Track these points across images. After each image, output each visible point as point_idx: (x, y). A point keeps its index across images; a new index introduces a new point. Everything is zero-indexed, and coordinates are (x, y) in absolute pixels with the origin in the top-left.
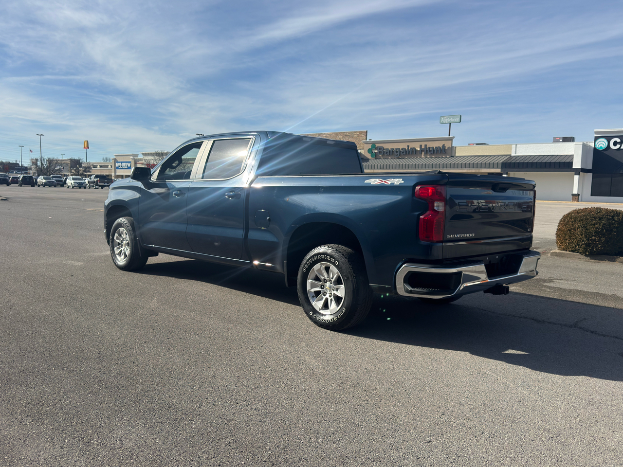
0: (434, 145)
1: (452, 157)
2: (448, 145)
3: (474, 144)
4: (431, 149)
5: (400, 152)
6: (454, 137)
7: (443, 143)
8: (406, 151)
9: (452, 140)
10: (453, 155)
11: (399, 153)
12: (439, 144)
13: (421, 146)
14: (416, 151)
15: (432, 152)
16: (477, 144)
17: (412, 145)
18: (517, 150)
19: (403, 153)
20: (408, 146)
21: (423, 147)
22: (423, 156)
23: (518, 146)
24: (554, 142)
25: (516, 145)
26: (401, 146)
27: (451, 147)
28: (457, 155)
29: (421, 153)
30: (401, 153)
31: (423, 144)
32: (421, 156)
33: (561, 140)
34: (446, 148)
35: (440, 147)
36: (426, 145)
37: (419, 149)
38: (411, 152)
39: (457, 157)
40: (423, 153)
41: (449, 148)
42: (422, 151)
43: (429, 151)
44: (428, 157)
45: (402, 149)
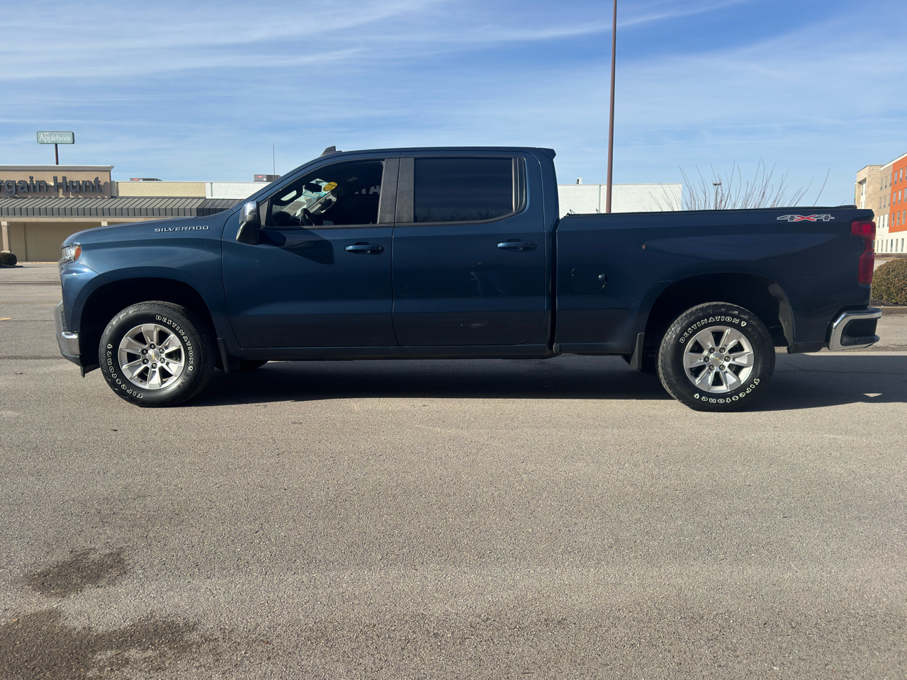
0: (81, 178)
1: (112, 197)
2: (103, 178)
3: (139, 179)
4: (75, 184)
5: (16, 186)
6: (113, 167)
7: (95, 175)
8: (28, 187)
9: (110, 171)
10: (116, 195)
11: (14, 189)
12: (90, 177)
13: (55, 179)
14: (48, 187)
15: (78, 189)
16: (144, 180)
17: (38, 177)
18: (213, 190)
19: (22, 188)
20: (31, 178)
21: (60, 180)
22: (61, 196)
23: (213, 184)
24: (255, 181)
25: (212, 183)
26: (17, 177)
27: (109, 182)
28: (120, 195)
29: (58, 191)
30: (19, 188)
31: (60, 176)
32: (59, 195)
33: (265, 179)
34: (102, 184)
35: (90, 182)
36: (64, 178)
37: (52, 184)
38: (38, 189)
39: (122, 198)
40: (61, 190)
41: (106, 183)
42: (58, 186)
43: (71, 187)
44: (71, 196)
45: (20, 182)
